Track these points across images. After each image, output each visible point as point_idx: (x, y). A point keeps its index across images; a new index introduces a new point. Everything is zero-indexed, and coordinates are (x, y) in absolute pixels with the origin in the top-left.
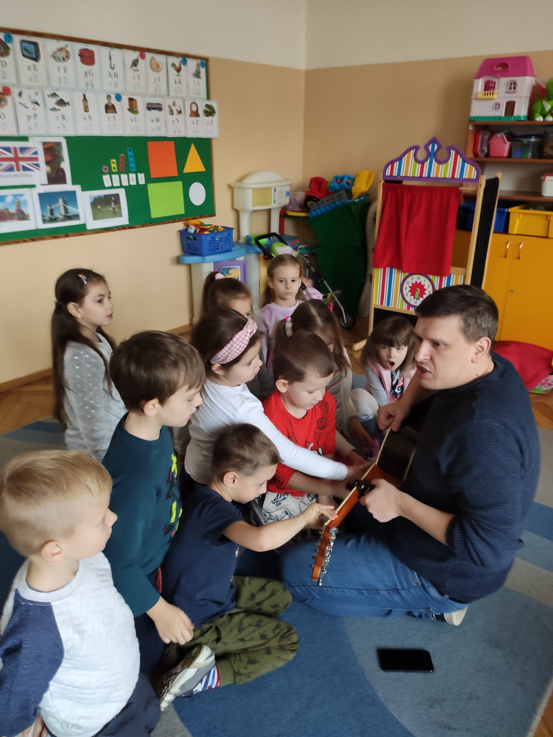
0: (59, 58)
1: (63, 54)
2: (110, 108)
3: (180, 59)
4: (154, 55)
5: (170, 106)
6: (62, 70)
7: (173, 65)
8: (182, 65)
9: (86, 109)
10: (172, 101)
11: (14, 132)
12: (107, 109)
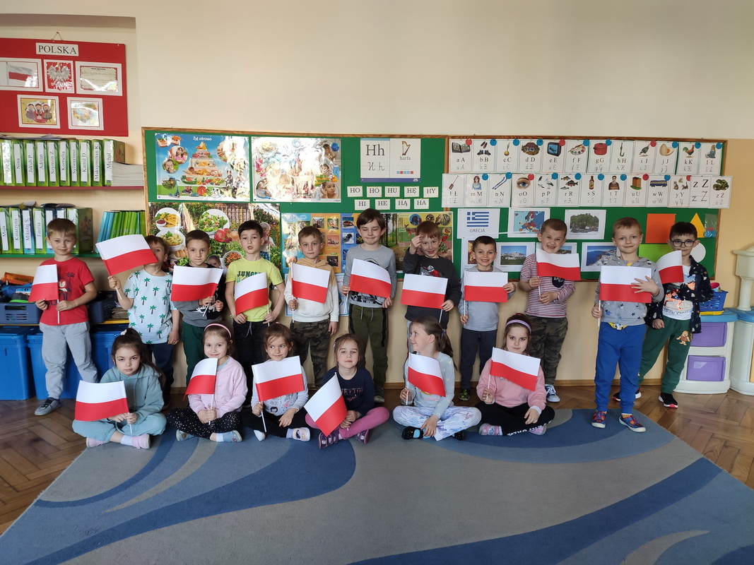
0: (576, 153)
1: (580, 149)
2: (613, 186)
3: (694, 144)
4: (666, 143)
5: (675, 183)
6: (576, 160)
7: (686, 149)
8: (695, 148)
9: (591, 187)
10: (679, 178)
11: (532, 205)
12: (611, 186)
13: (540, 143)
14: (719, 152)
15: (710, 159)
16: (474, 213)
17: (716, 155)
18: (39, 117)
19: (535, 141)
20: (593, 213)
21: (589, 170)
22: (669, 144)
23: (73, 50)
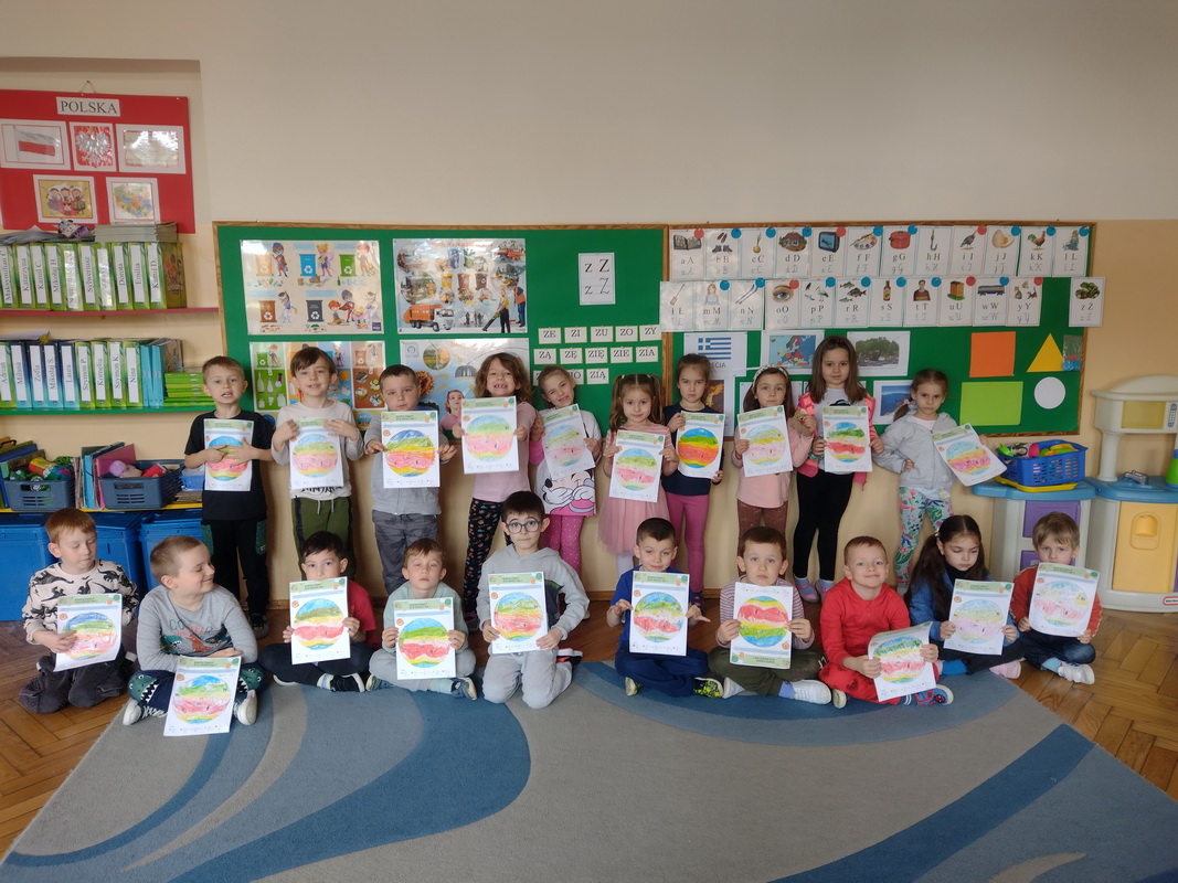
0: (862, 246)
1: (869, 241)
2: (920, 295)
3: (1045, 229)
4: (1002, 228)
5: (1017, 288)
6: (863, 258)
7: (1032, 237)
8: (1047, 237)
9: (887, 297)
10: (1023, 281)
11: (795, 325)
12: (917, 295)
13: (808, 232)
14: (1083, 241)
15: (1070, 252)
16: (708, 340)
17: (1079, 246)
18: (68, 208)
19: (799, 231)
20: (890, 336)
21: (884, 271)
22: (1007, 231)
23: (112, 108)
